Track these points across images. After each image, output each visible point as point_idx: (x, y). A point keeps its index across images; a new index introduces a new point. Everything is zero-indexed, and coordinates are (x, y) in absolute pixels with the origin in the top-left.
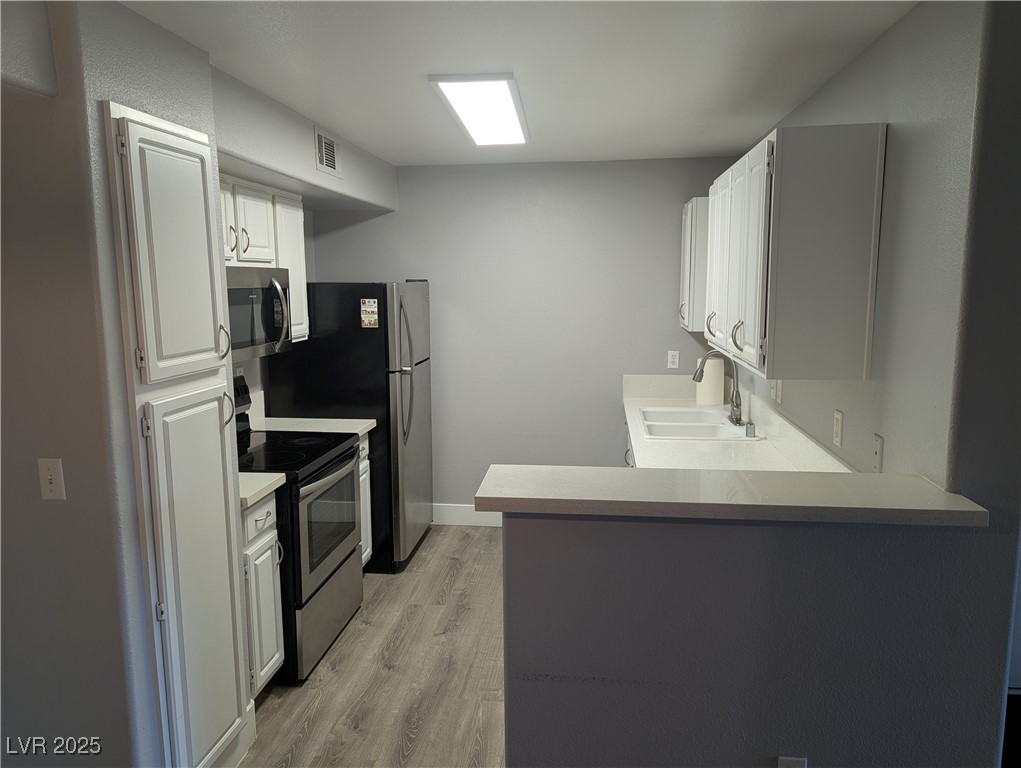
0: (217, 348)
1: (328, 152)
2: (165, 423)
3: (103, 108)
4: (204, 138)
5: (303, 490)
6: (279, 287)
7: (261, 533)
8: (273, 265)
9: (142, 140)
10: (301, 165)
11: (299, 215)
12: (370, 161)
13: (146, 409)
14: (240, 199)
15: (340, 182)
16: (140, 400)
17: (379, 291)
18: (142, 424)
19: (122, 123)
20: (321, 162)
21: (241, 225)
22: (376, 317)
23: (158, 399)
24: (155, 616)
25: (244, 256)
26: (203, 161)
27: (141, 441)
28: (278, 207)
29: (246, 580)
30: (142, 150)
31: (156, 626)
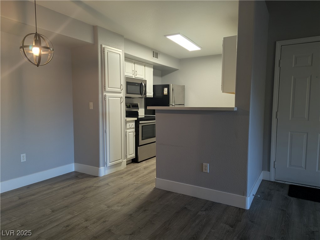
0: (121, 88)
1: (156, 54)
2: (109, 99)
3: (101, 46)
4: (121, 51)
5: (140, 122)
6: (143, 84)
7: (130, 128)
8: (144, 79)
9: (107, 51)
10: (148, 57)
11: (152, 70)
12: (167, 56)
13: (105, 95)
14: (136, 65)
15: (160, 61)
16: (104, 94)
17: (168, 86)
18: (104, 98)
19: (104, 48)
20: (154, 57)
21: (136, 70)
22: (167, 92)
23: (108, 94)
24: (105, 132)
25: (136, 76)
26: (120, 55)
27: (104, 101)
28: (146, 67)
29: (126, 136)
30: (107, 52)
31: (105, 133)
